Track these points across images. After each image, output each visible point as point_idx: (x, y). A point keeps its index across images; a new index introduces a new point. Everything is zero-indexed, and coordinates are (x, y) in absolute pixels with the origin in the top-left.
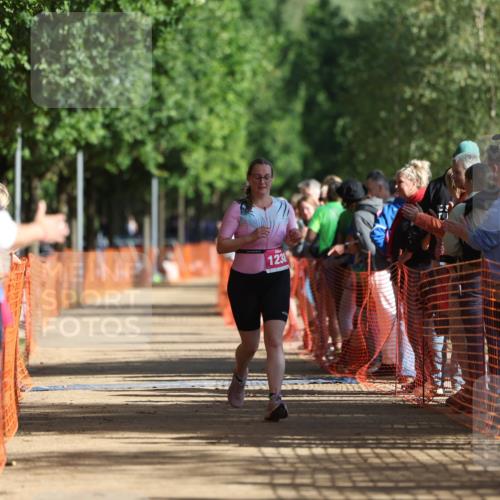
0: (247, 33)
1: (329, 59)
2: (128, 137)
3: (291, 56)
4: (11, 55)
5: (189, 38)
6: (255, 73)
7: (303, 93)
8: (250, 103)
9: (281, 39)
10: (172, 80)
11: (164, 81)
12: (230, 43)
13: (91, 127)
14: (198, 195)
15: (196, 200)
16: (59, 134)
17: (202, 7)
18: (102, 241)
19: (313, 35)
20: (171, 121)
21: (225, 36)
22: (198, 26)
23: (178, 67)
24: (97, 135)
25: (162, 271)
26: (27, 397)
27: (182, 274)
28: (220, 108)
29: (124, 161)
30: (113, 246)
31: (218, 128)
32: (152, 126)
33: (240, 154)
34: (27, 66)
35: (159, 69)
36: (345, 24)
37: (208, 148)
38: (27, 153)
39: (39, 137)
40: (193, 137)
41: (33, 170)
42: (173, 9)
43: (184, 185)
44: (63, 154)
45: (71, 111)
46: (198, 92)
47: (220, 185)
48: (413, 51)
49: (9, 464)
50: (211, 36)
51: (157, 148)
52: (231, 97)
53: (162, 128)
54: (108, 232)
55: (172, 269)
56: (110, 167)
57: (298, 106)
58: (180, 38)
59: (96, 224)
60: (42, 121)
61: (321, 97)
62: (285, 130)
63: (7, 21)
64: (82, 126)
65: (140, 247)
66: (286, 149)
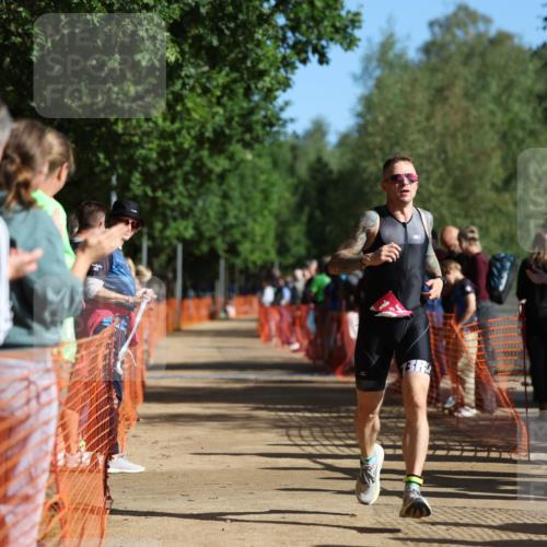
0: (275, 176)
1: (322, 191)
2: (207, 234)
3: (301, 189)
4: (142, 188)
5: (242, 178)
6: (280, 199)
7: (307, 210)
8: (277, 216)
9: (295, 181)
10: (232, 203)
11: (228, 203)
12: (266, 181)
13: (186, 228)
14: (247, 268)
15: (245, 271)
16: (168, 233)
17: (250, 162)
18: (191, 293)
19: (313, 178)
20: (232, 226)
21: (263, 178)
22: (248, 172)
23: (236, 194)
24: (189, 233)
25: (226, 311)
26: (150, 382)
27: (238, 313)
28: (260, 219)
29: (205, 248)
30: (198, 297)
31: (258, 230)
32: (221, 228)
33: (271, 244)
34: (150, 193)
35: (225, 196)
36: (331, 172)
37: (253, 241)
38: (150, 243)
39: (157, 234)
40: (244, 235)
41: (153, 253)
42: (233, 163)
43: (238, 262)
44: (170, 244)
45: (175, 219)
46: (247, 210)
47: (259, 262)
48: (367, 189)
49: (138, 420)
50: (255, 178)
51: (224, 241)
52: (266, 213)
53: (226, 230)
54: (195, 288)
55: (232, 311)
56: (197, 252)
57: (304, 218)
58: (237, 179)
59: (189, 283)
60: (159, 225)
61: (318, 213)
62: (296, 232)
63: (140, 169)
64: (181, 228)
65: (213, 298)
66: (297, 243)
